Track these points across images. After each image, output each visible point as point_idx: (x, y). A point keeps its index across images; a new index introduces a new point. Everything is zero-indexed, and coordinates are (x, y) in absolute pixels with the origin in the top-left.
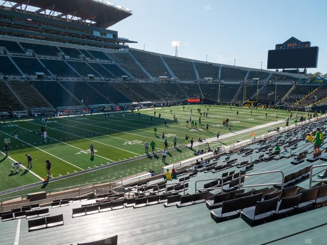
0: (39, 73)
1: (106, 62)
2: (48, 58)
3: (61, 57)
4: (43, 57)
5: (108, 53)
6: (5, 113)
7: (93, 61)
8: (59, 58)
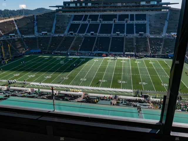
0: (91, 32)
1: (140, 22)
2: (106, 22)
3: (113, 22)
4: (104, 22)
5: (149, 15)
6: (59, 52)
7: (131, 22)
8: (111, 22)
